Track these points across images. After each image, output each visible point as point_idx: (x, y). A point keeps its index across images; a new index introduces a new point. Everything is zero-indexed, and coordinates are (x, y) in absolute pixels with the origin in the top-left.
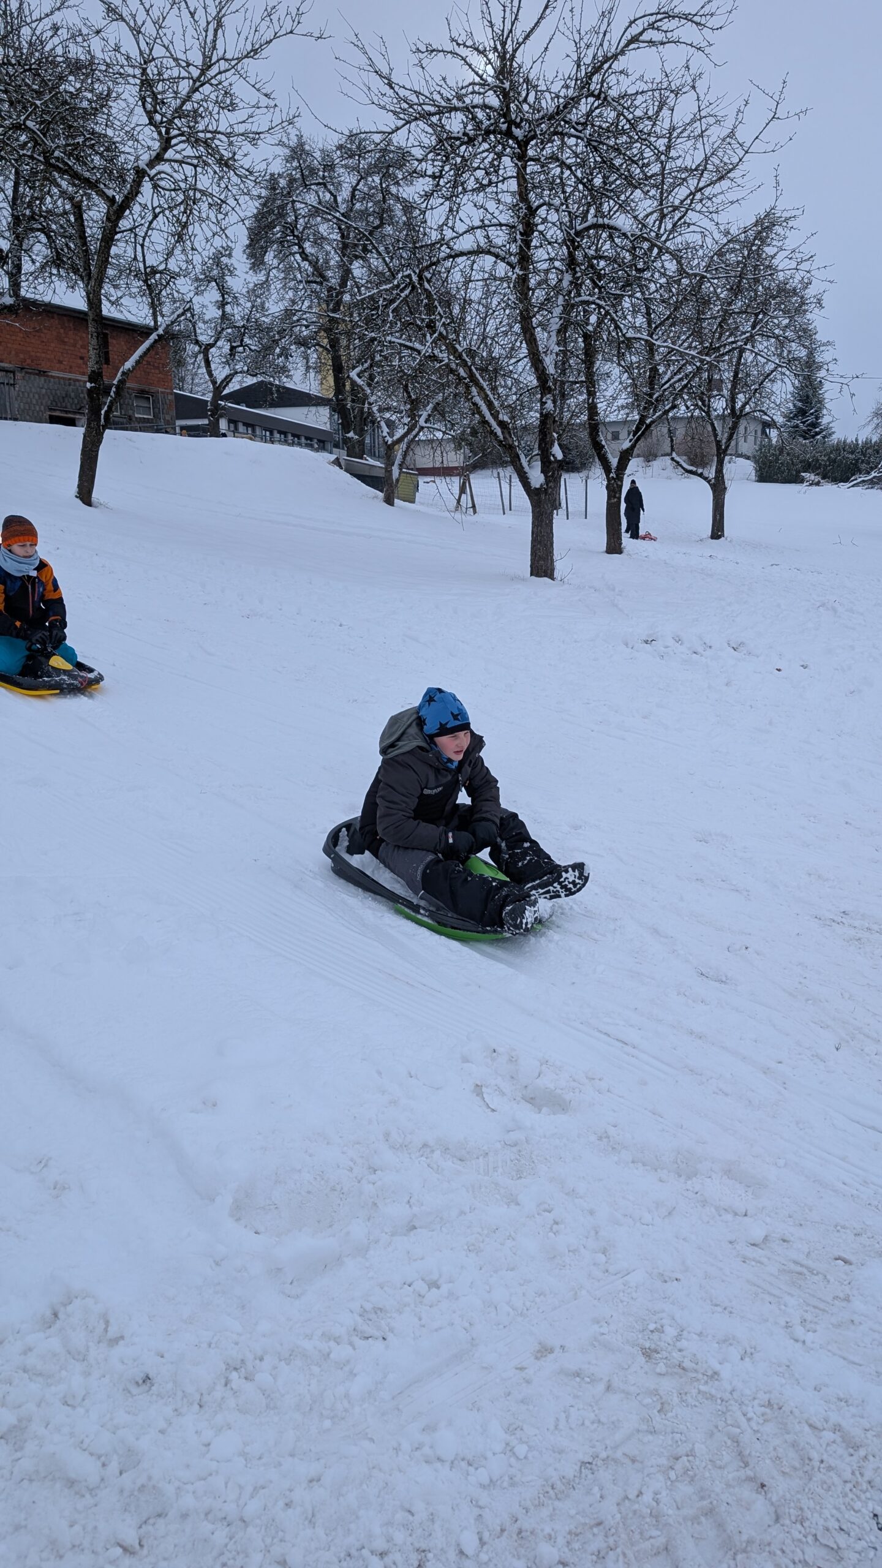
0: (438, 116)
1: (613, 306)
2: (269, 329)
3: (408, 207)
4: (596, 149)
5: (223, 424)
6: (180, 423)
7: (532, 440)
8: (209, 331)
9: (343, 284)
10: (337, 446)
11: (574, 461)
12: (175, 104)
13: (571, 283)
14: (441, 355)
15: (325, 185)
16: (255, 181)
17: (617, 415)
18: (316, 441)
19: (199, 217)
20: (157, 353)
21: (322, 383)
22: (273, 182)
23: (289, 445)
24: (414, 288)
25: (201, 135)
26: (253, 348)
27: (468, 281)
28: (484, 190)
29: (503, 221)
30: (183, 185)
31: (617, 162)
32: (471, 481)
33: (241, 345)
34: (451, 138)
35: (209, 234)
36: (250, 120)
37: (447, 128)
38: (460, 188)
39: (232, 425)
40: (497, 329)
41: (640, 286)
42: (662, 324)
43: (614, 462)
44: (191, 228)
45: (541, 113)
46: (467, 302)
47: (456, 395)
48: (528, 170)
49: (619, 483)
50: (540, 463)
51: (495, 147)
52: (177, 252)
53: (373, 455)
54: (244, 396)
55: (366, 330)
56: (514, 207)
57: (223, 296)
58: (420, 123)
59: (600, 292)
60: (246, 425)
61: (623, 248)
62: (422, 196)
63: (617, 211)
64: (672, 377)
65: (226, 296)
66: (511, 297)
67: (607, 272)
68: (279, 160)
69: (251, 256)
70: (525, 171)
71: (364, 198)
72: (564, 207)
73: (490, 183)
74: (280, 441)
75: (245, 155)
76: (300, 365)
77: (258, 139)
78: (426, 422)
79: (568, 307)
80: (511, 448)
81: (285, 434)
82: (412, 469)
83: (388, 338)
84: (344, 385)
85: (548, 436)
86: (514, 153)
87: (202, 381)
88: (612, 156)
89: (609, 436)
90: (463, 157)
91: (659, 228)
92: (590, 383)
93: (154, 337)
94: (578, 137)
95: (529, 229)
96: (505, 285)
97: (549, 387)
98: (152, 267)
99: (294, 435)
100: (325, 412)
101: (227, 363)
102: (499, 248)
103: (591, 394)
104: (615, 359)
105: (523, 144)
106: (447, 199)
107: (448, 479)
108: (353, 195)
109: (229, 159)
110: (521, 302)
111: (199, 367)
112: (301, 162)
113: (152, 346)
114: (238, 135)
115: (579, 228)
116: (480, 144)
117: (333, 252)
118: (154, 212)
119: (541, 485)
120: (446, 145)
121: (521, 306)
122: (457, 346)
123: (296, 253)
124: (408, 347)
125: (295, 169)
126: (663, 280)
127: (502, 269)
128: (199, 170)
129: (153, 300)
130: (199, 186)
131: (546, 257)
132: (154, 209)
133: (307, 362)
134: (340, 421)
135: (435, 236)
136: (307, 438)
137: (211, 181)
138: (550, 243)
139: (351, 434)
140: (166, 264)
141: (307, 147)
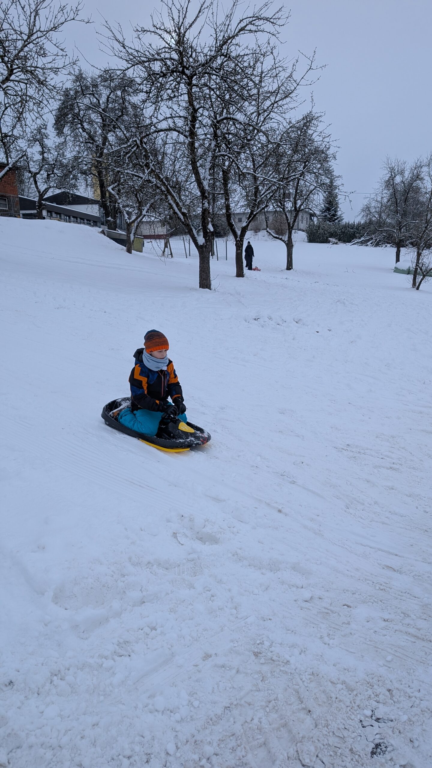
0: (148, 63)
1: (236, 157)
2: (67, 166)
3: (135, 107)
4: (225, 81)
5: (44, 213)
6: (22, 212)
7: (198, 222)
8: (36, 166)
9: (104, 144)
10: (103, 224)
11: (220, 232)
12: (15, 52)
13: (215, 146)
14: (152, 180)
15: (93, 94)
16: (57, 92)
17: (240, 210)
18: (92, 221)
19: (29, 109)
20: (9, 177)
21: (94, 193)
22: (66, 93)
23: (78, 223)
24: (138, 147)
25: (29, 68)
26: (59, 175)
27: (165, 143)
28: (172, 99)
29: (182, 115)
30: (20, 93)
31: (236, 88)
32: (170, 241)
33: (53, 173)
34: (155, 74)
35: (34, 118)
36: (54, 62)
37: (153, 69)
38: (160, 99)
39: (49, 214)
40: (180, 167)
41: (249, 148)
42: (260, 166)
43: (239, 233)
44: (24, 115)
45: (198, 63)
46: (164, 154)
47: (161, 199)
48: (193, 91)
49: (241, 243)
50: (202, 233)
51: (176, 79)
52: (18, 126)
53: (121, 229)
54: (54, 199)
55: (115, 167)
56: (186, 108)
57: (43, 148)
58: (139, 66)
59: (230, 150)
60: (56, 213)
61: (240, 129)
62: (141, 102)
63: (237, 111)
64: (265, 192)
65: (44, 149)
66: (186, 152)
67: (232, 141)
68: (70, 82)
69: (57, 129)
70: (192, 91)
71: (113, 102)
72: (212, 109)
73: (175, 96)
74: (74, 222)
75: (52, 79)
76: (83, 184)
77: (58, 71)
78: (146, 213)
79: (214, 157)
80: (188, 225)
81: (76, 218)
82: (141, 236)
83: (126, 171)
84: (106, 194)
85: (206, 220)
86: (186, 82)
87: (33, 191)
88: (233, 85)
89: (237, 220)
90: (161, 83)
91: (258, 120)
92: (226, 194)
93: (7, 168)
94: (217, 75)
95: (194, 119)
96: (184, 146)
97: (206, 196)
98: (5, 134)
99: (81, 219)
100: (96, 207)
101: (46, 182)
102: (180, 128)
103: (227, 199)
104: (238, 183)
105: (190, 78)
106: (154, 104)
107: (158, 240)
108: (108, 100)
109: (44, 81)
110: (191, 154)
111: (31, 184)
112: (81, 83)
113: (6, 173)
114: (48, 69)
115: (218, 119)
116: (169, 77)
117: (98, 128)
118: (5, 106)
119: (203, 244)
120: (152, 77)
121: (191, 156)
122: (160, 175)
123: (80, 128)
124: (136, 176)
125: (78, 86)
126: (260, 145)
127: (182, 138)
128: (28, 86)
129: (6, 150)
130: (28, 94)
131: (203, 133)
132: (5, 104)
133: (87, 183)
134: (104, 212)
135: (148, 122)
136: (87, 220)
137: (34, 91)
138: (204, 126)
139: (110, 218)
140: (12, 132)
141: (84, 76)
